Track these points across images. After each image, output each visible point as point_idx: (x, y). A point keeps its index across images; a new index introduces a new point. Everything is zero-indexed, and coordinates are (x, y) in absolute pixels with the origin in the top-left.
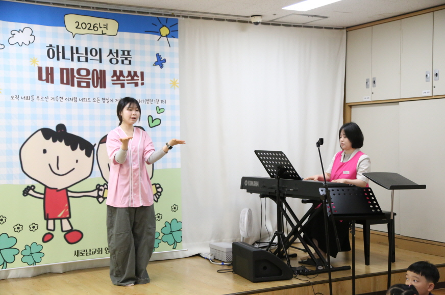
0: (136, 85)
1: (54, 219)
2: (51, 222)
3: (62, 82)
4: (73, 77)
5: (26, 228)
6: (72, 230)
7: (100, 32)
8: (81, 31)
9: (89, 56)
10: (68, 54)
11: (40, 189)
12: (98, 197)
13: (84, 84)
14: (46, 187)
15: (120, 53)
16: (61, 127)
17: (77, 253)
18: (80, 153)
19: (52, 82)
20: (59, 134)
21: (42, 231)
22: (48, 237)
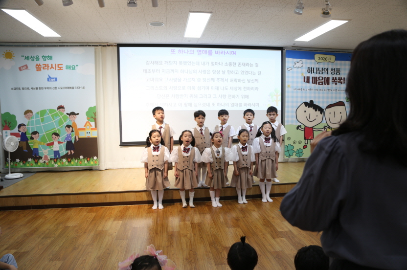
0: (342, 83)
1: (308, 139)
2: (306, 140)
3: (313, 83)
4: (317, 80)
5: (297, 143)
7: (328, 61)
8: (321, 61)
9: (323, 72)
10: (315, 71)
11: (303, 127)
13: (321, 83)
14: (305, 126)
15: (336, 70)
16: (312, 101)
18: (318, 112)
19: (309, 83)
20: (310, 104)
21: (303, 144)
22: (305, 147)
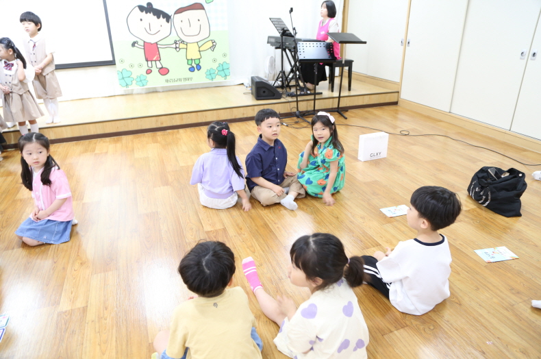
1: (151, 61)
2: (149, 63)
5: (136, 66)
6: (162, 68)
11: (141, 43)
12: (176, 48)
14: (144, 42)
16: (149, 4)
17: (167, 81)
18: (162, 20)
20: (148, 9)
22: (149, 72)
